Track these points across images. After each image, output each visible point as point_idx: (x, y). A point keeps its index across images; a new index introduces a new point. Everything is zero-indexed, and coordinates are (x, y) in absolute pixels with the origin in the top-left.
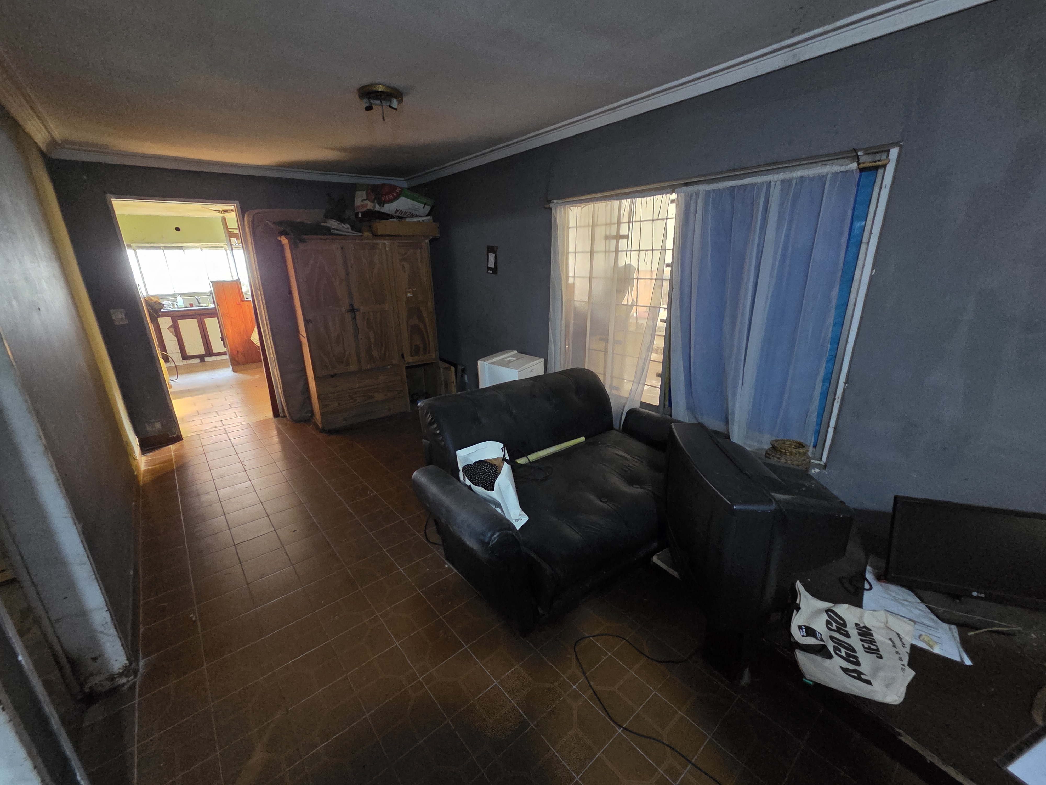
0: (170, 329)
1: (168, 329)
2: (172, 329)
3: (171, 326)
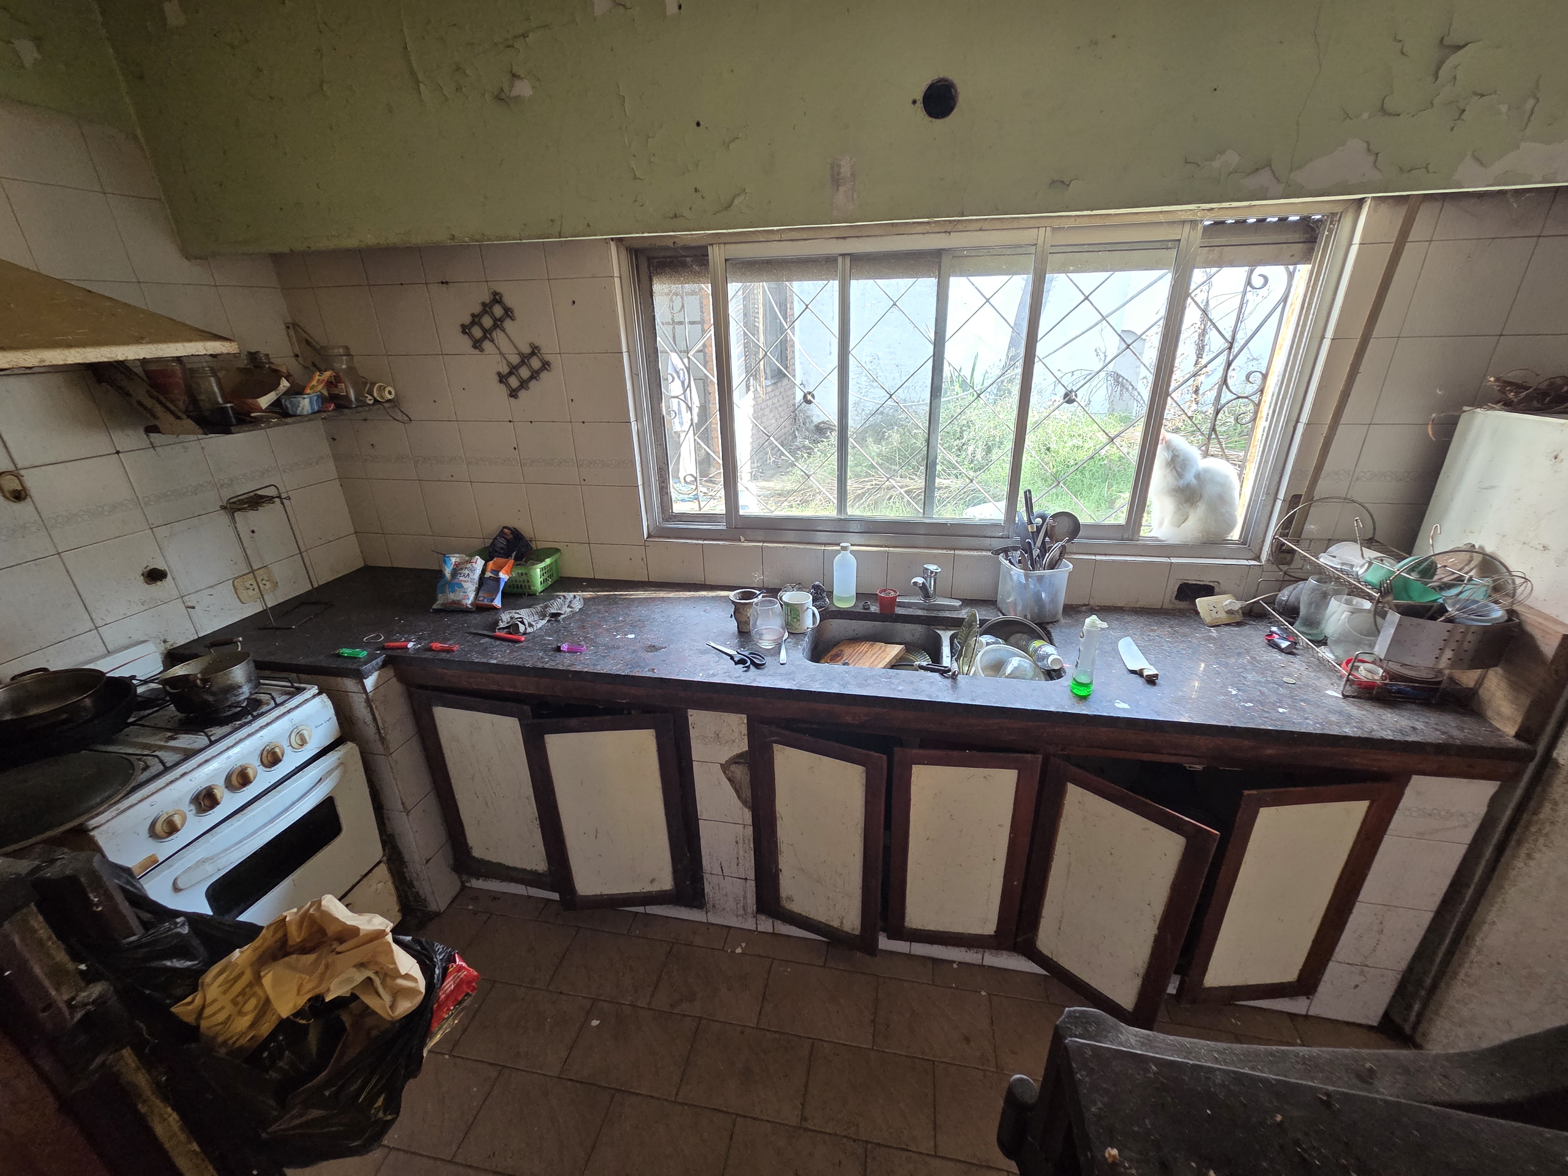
0: (733, 768)
1: (725, 767)
2: (741, 772)
3: (740, 756)
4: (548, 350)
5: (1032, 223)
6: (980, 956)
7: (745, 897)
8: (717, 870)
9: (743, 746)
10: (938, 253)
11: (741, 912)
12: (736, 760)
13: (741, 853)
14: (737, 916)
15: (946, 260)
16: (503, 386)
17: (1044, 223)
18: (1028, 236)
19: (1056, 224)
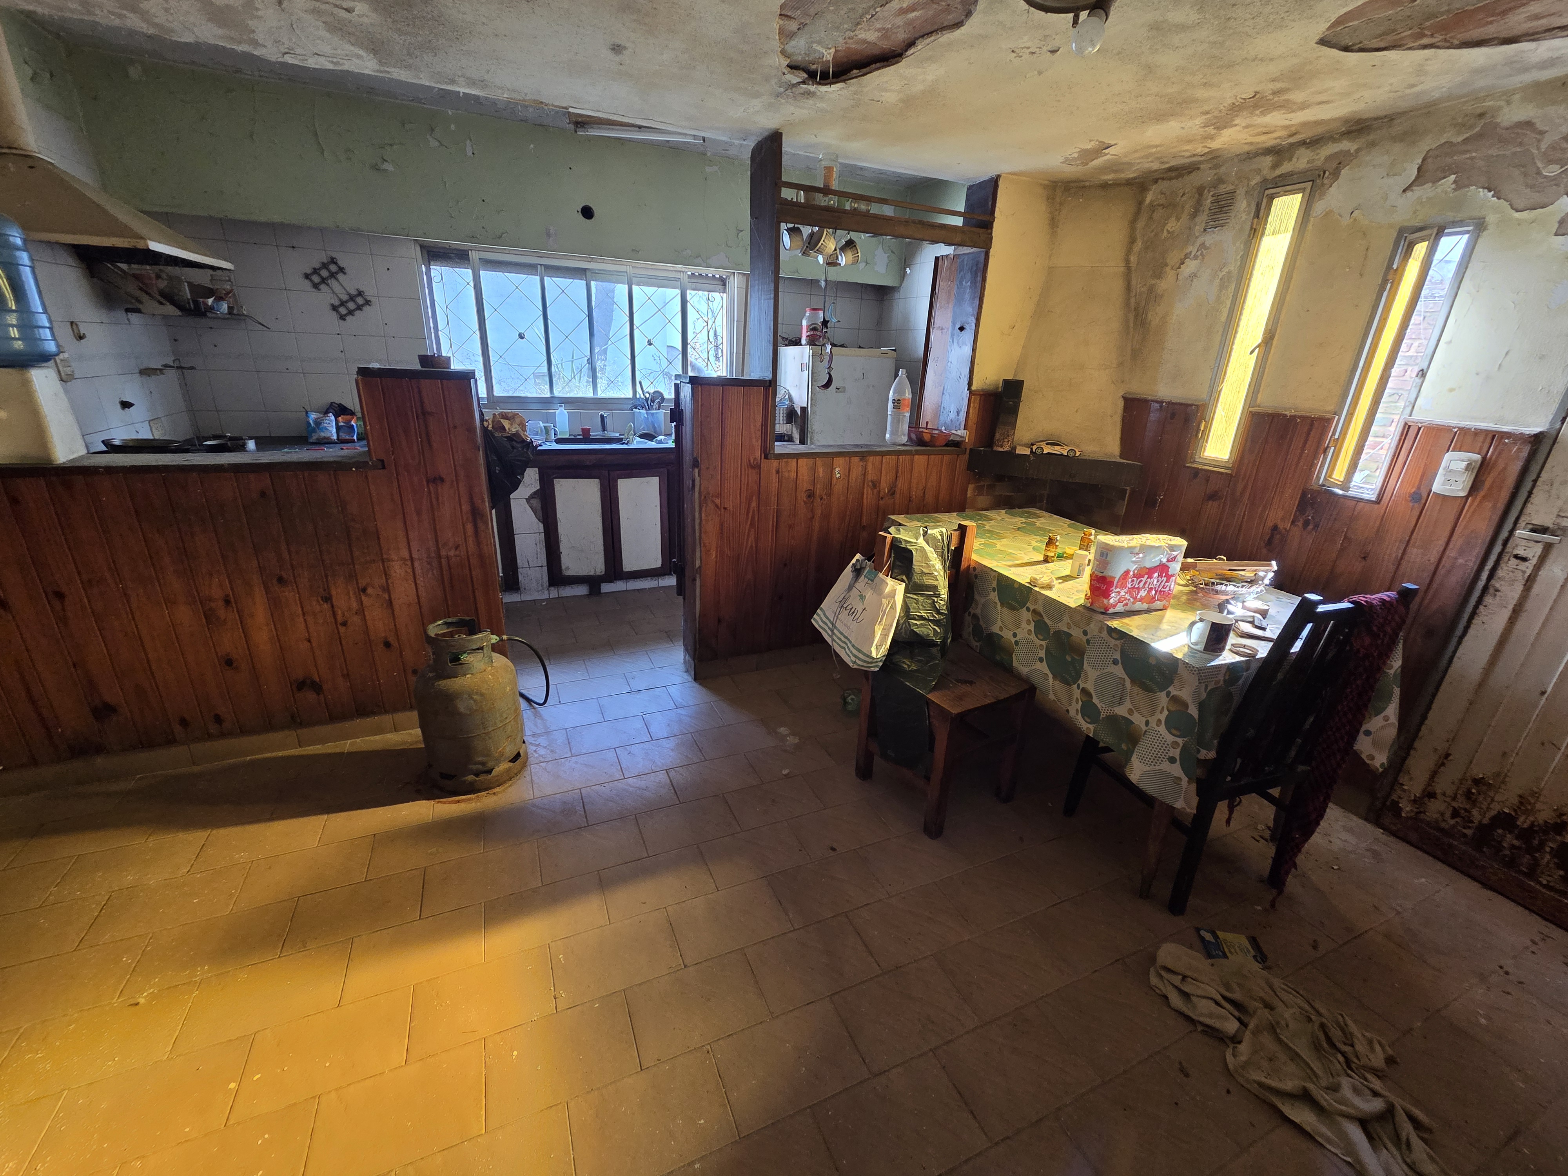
0: (532, 501)
1: (528, 500)
2: (536, 502)
3: (535, 493)
4: (369, 293)
5: (625, 263)
6: (657, 582)
7: (542, 578)
8: (526, 565)
9: (537, 487)
10: (585, 270)
11: (540, 588)
12: (533, 496)
13: (539, 550)
14: (538, 591)
15: (588, 273)
16: (334, 313)
17: (629, 264)
18: (623, 268)
19: (634, 265)
